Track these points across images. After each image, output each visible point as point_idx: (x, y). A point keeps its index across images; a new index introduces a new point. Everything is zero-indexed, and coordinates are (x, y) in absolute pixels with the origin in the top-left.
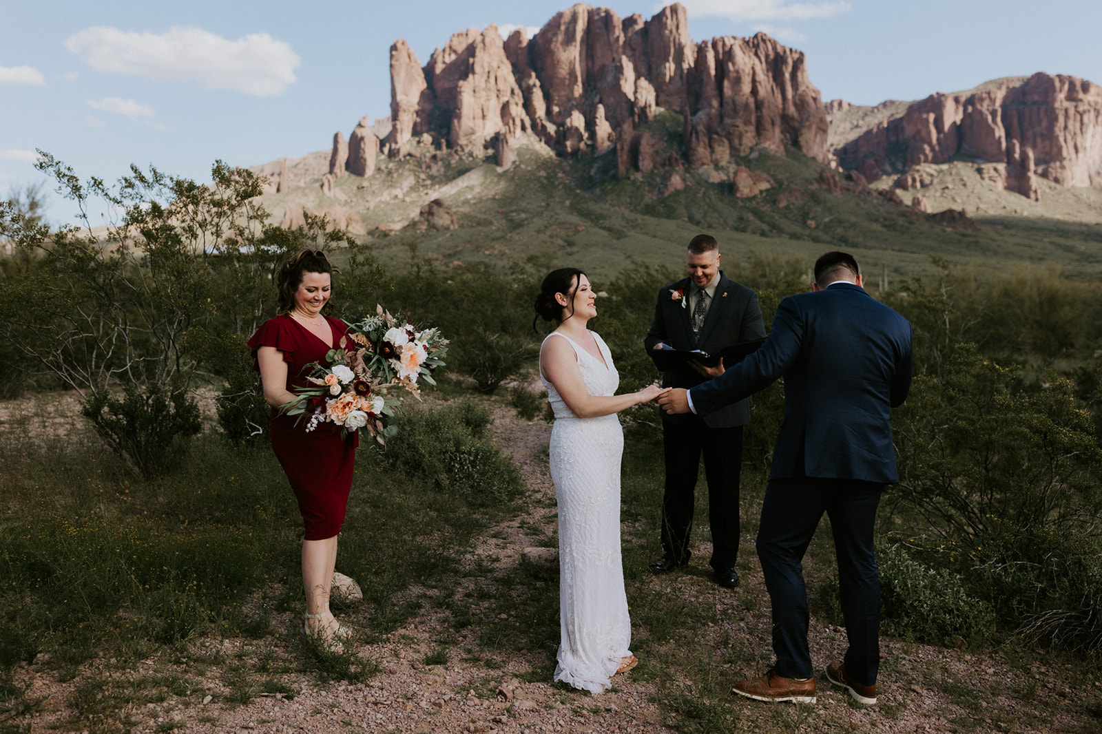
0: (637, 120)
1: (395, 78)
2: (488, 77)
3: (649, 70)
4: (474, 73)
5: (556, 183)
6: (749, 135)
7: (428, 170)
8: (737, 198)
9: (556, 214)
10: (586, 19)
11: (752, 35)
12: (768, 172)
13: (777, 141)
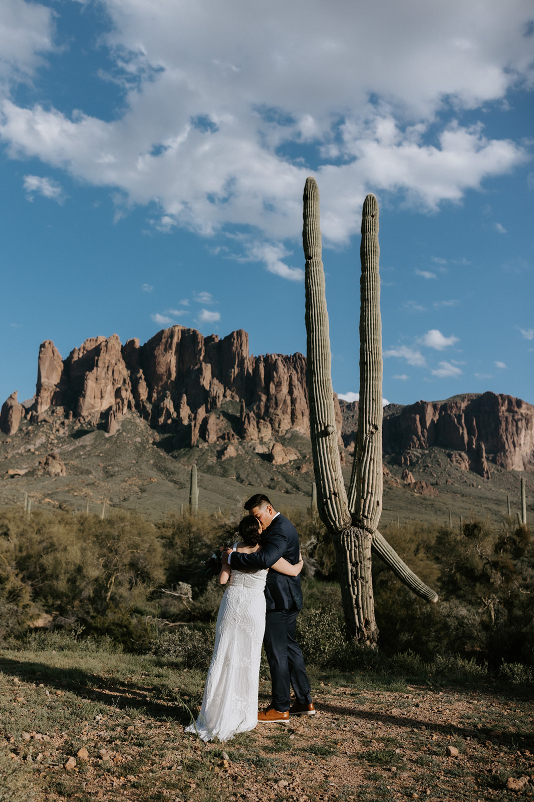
0: (209, 406)
1: (41, 367)
2: (108, 370)
3: (220, 374)
4: (97, 366)
5: (147, 447)
6: (286, 421)
7: (57, 432)
8: (273, 465)
9: (141, 469)
10: (180, 336)
11: (292, 355)
12: (297, 448)
13: (305, 426)
